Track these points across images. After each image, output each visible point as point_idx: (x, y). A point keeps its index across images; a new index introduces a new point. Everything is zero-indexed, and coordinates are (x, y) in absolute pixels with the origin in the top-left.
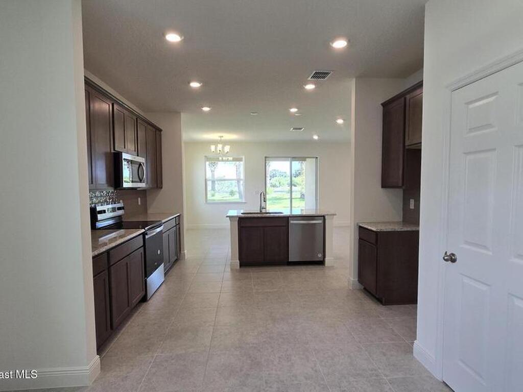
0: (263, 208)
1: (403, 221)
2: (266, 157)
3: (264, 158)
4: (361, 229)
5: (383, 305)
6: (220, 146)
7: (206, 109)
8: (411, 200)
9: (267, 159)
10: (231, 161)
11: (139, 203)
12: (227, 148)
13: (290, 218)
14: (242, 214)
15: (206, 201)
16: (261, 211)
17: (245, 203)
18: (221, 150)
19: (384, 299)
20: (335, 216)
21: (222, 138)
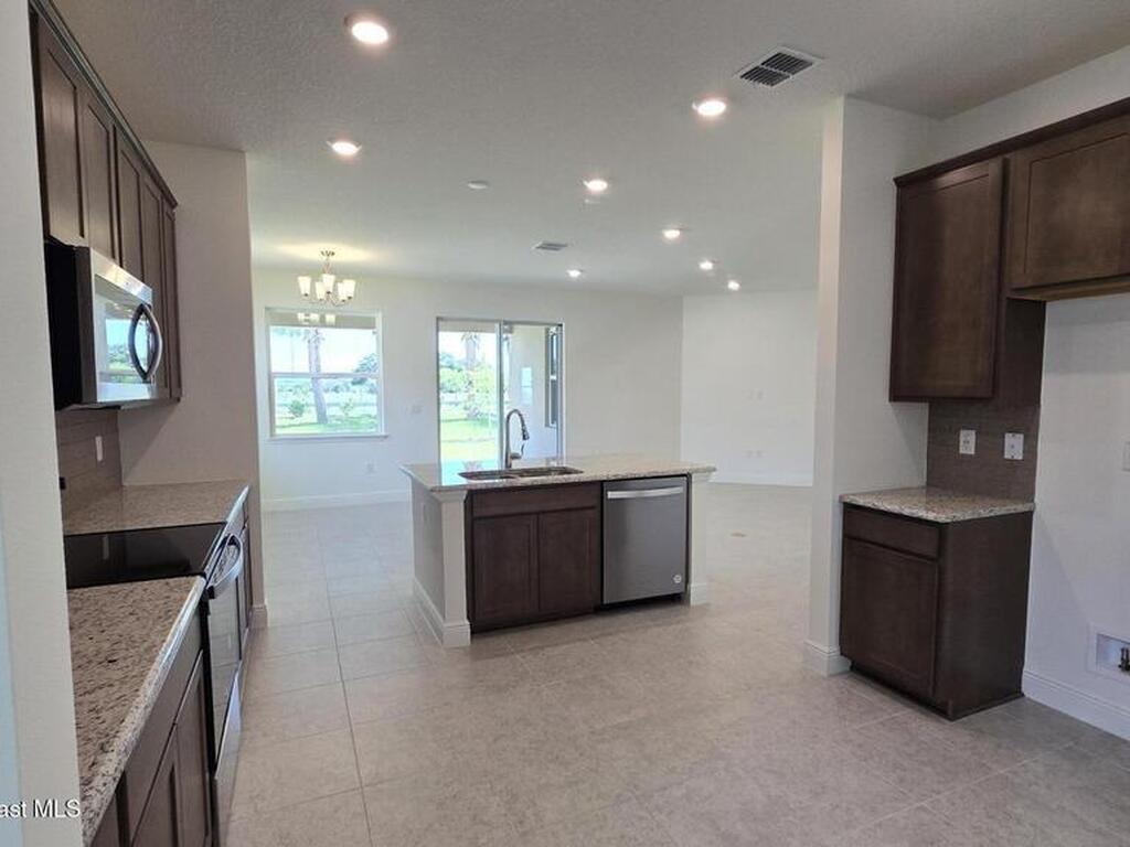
0: (515, 457)
1: (929, 484)
2: (438, 319)
3: (434, 321)
4: (851, 511)
5: (951, 720)
6: (328, 280)
7: (345, 149)
8: (963, 433)
9: (441, 323)
10: (332, 326)
11: (100, 458)
12: (347, 288)
13: (605, 484)
14: (464, 475)
15: (272, 434)
16: (508, 466)
17: (386, 437)
18: (331, 291)
19: (951, 703)
20: (714, 473)
21: (332, 258)
